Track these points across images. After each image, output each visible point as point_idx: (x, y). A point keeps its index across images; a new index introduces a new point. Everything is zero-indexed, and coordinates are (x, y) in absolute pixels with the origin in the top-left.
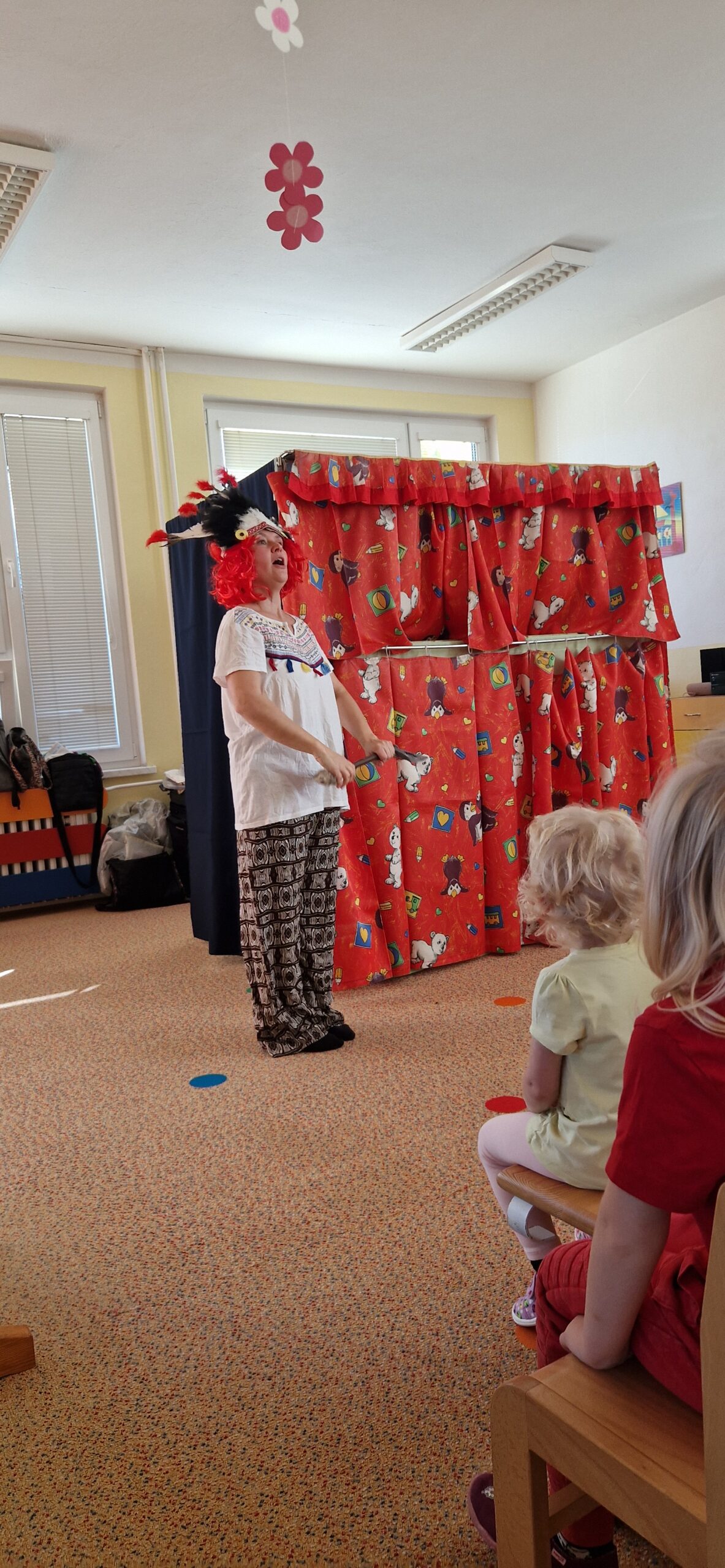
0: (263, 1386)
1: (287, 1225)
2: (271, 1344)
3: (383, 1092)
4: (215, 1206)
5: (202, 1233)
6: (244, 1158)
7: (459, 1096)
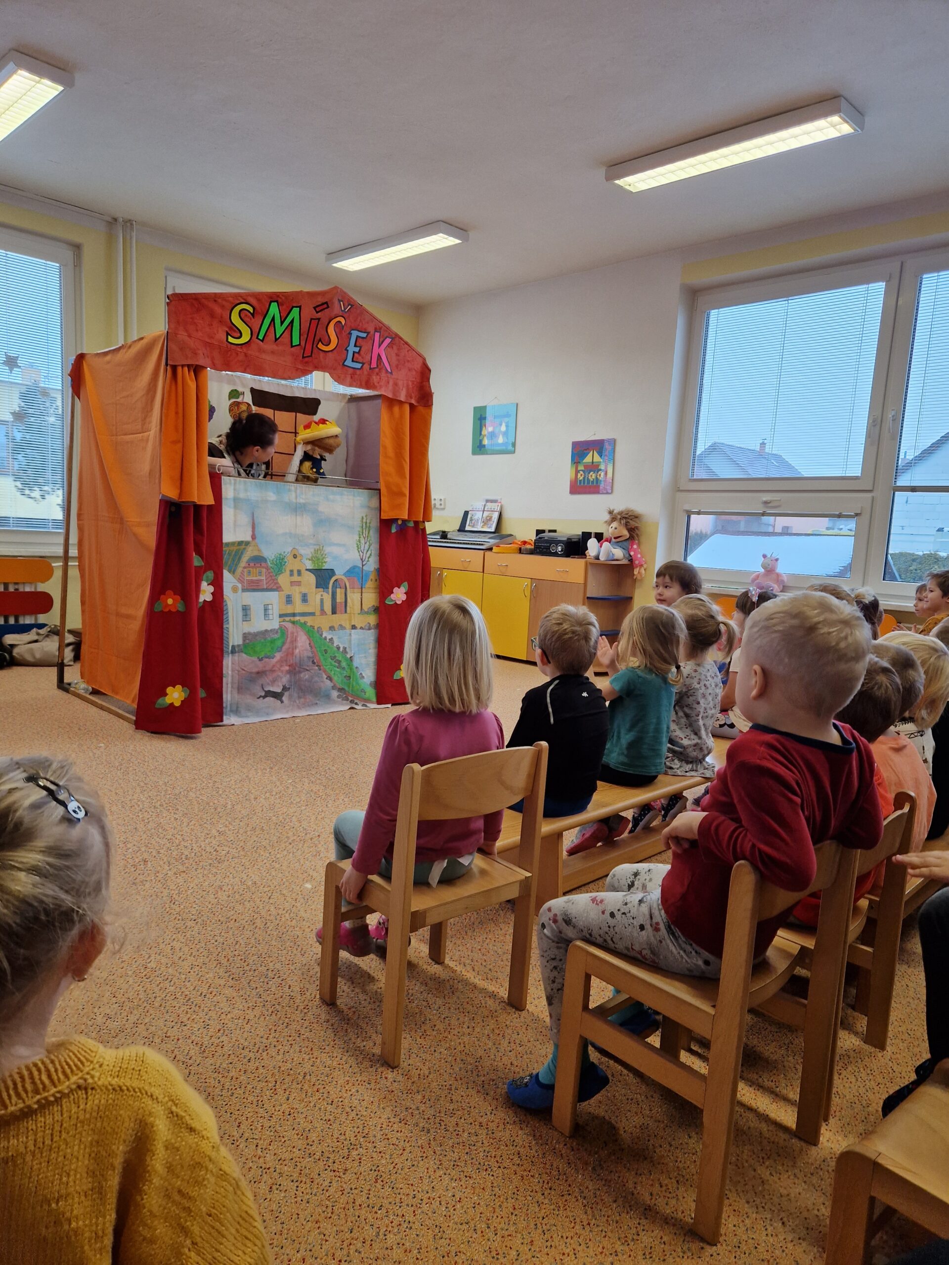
0: (192, 923)
1: (204, 853)
2: (195, 906)
3: (269, 787)
4: (154, 842)
5: (146, 856)
6: (173, 819)
7: (319, 790)
